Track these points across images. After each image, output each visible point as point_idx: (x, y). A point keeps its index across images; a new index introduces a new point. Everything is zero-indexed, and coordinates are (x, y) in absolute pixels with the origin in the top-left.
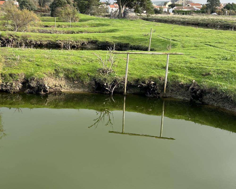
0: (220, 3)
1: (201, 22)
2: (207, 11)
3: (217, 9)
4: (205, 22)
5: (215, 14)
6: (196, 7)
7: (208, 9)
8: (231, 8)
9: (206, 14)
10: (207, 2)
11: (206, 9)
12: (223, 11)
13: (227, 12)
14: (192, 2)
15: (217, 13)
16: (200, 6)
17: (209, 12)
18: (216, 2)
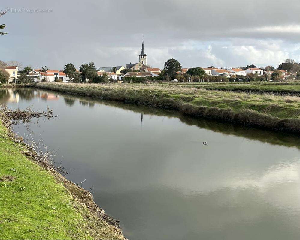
0: (181, 67)
1: (128, 96)
2: (165, 78)
3: (178, 74)
4: (133, 97)
5: (176, 80)
6: (154, 73)
7: (167, 75)
8: (195, 73)
9: (165, 81)
10: (165, 66)
11: (164, 75)
12: (186, 77)
13: (190, 78)
14: (149, 67)
15: (178, 80)
16: (158, 72)
17: (168, 79)
18: (176, 66)
